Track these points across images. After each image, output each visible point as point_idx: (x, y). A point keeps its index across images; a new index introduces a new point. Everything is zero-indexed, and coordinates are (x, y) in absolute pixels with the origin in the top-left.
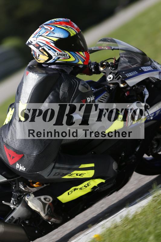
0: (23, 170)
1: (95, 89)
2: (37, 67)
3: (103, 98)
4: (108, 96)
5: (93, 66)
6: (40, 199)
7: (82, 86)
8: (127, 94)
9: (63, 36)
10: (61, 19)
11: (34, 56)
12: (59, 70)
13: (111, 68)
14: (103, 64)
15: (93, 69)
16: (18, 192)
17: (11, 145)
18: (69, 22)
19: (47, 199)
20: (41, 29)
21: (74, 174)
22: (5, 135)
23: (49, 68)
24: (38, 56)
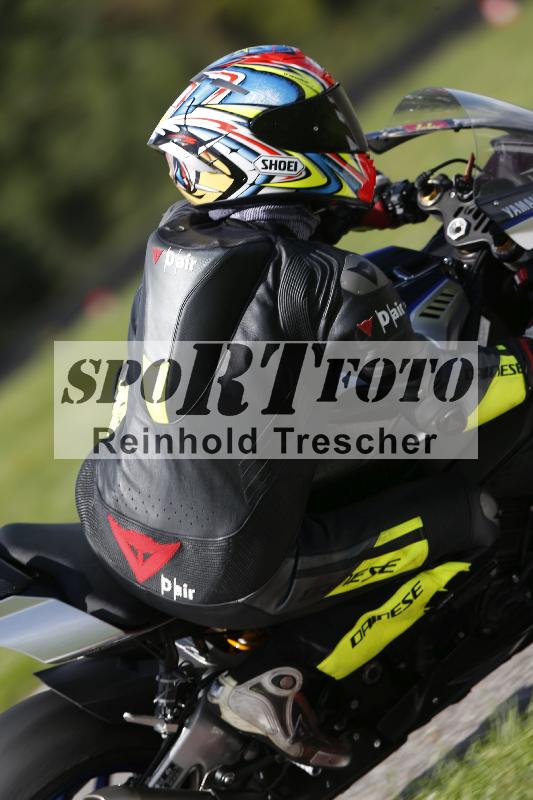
0: (185, 596)
1: (409, 276)
2: (188, 226)
3: (436, 301)
4: (456, 295)
6: (259, 688)
7: (354, 275)
8: (520, 277)
9: (278, 100)
11: (179, 185)
12: (267, 230)
13: (457, 196)
14: (430, 182)
15: (397, 207)
16: (174, 673)
17: (133, 512)
18: (293, 53)
19: (283, 682)
20: (198, 84)
21: (361, 573)
22: (108, 481)
23: (234, 224)
24: (193, 179)
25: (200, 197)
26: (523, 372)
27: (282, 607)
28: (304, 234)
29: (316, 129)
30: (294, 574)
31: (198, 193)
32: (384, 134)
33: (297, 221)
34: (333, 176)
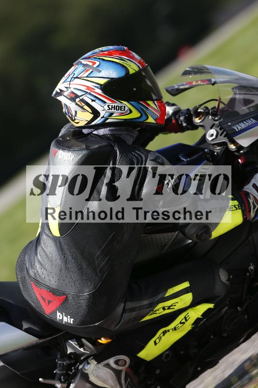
0: (69, 322)
1: (187, 159)
2: (71, 137)
5: (184, 117)
6: (108, 366)
8: (241, 160)
9: (115, 75)
10: (111, 47)
11: (67, 116)
12: (110, 140)
13: (212, 118)
14: (198, 111)
15: (183, 122)
16: (65, 358)
17: (43, 280)
18: (124, 50)
19: (120, 363)
20: (77, 66)
21: (158, 310)
22: (31, 264)
23: (95, 136)
24: (74, 114)
25: (78, 123)
26: (241, 209)
27: (118, 327)
28: (130, 141)
29: (135, 89)
30: (124, 311)
31: (76, 121)
32: (176, 87)
33: (126, 134)
34: (143, 113)
